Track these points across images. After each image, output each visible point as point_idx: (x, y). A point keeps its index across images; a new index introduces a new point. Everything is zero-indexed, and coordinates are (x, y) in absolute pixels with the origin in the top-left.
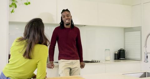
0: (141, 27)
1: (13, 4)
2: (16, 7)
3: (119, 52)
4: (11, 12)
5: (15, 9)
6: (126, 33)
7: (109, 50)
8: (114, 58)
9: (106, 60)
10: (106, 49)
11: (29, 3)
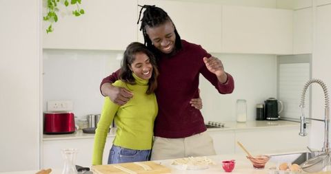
0: (311, 54)
1: (50, 14)
2: (56, 19)
3: (266, 105)
4: (48, 31)
5: (54, 25)
6: (281, 65)
7: (245, 101)
8: (256, 118)
9: (238, 122)
10: (238, 100)
11: (82, 12)
